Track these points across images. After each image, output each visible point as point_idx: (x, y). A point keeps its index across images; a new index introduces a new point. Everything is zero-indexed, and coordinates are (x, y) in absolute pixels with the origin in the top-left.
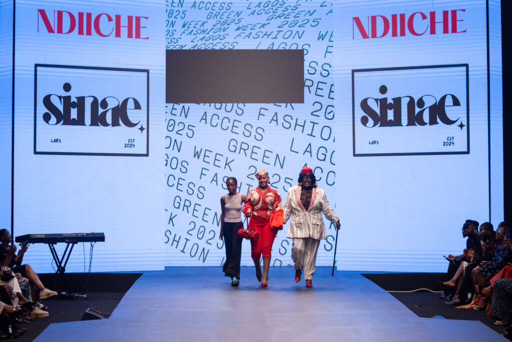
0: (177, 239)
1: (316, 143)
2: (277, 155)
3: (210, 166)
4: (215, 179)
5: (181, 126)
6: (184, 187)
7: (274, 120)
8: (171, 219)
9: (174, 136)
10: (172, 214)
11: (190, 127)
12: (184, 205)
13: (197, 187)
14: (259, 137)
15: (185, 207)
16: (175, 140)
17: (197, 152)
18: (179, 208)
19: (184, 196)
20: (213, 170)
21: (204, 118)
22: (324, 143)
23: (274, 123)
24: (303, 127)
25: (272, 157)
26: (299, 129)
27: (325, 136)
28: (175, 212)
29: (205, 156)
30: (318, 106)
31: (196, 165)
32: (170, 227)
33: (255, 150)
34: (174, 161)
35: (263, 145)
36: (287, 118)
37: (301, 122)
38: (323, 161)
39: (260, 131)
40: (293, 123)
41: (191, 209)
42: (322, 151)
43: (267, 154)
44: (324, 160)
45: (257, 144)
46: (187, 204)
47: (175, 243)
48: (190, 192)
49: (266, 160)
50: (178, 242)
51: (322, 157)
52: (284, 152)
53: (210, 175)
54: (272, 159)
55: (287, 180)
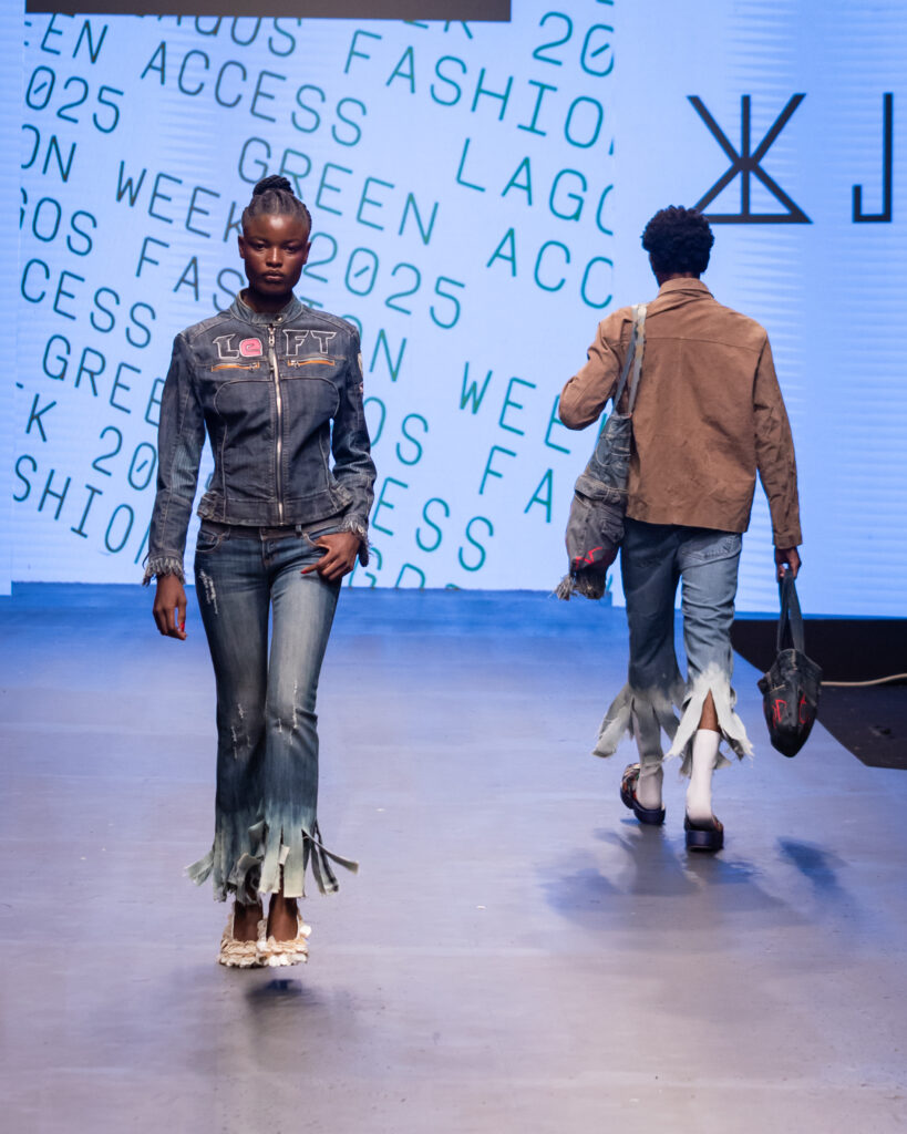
0: (57, 487)
1: (549, 155)
2: (411, 198)
3: (175, 233)
4: (190, 277)
5: (76, 90)
6: (81, 305)
7: (403, 75)
8: (35, 417)
9: (48, 123)
10: (37, 397)
11: (107, 96)
12: (82, 369)
13: (126, 304)
14: (347, 133)
15: (85, 376)
16: (54, 140)
17: (130, 182)
18: (62, 377)
19: (81, 335)
20: (183, 247)
21: (157, 65)
22: (577, 159)
23: (402, 84)
24: (505, 98)
25: (394, 203)
26: (489, 105)
27: (583, 131)
28: (50, 390)
29: (155, 194)
30: (557, 29)
31: (122, 228)
32: (32, 443)
33: (333, 177)
34: (48, 211)
35: (361, 161)
36: (450, 69)
37: (495, 83)
38: (572, 222)
39: (350, 111)
40: (469, 85)
41: (105, 382)
42: (570, 184)
43: (375, 192)
44: (576, 217)
45: (341, 156)
46: (93, 363)
47: (52, 502)
48: (103, 320)
49: (369, 213)
50: (62, 498)
51: (569, 207)
52: (434, 186)
53: (171, 264)
54: (390, 209)
55: (444, 287)
